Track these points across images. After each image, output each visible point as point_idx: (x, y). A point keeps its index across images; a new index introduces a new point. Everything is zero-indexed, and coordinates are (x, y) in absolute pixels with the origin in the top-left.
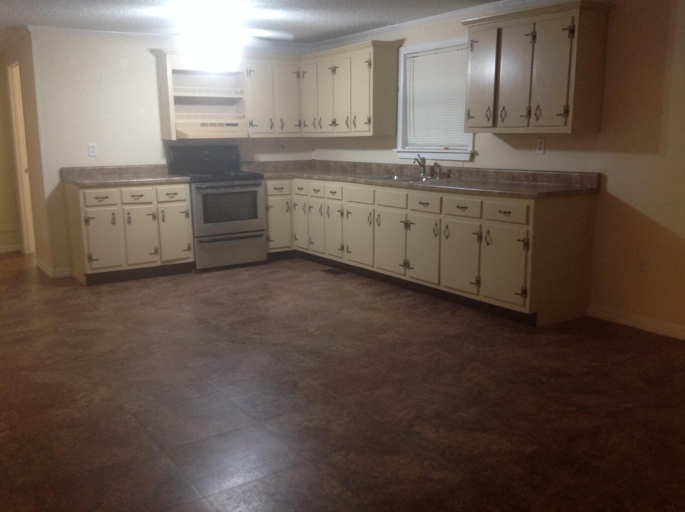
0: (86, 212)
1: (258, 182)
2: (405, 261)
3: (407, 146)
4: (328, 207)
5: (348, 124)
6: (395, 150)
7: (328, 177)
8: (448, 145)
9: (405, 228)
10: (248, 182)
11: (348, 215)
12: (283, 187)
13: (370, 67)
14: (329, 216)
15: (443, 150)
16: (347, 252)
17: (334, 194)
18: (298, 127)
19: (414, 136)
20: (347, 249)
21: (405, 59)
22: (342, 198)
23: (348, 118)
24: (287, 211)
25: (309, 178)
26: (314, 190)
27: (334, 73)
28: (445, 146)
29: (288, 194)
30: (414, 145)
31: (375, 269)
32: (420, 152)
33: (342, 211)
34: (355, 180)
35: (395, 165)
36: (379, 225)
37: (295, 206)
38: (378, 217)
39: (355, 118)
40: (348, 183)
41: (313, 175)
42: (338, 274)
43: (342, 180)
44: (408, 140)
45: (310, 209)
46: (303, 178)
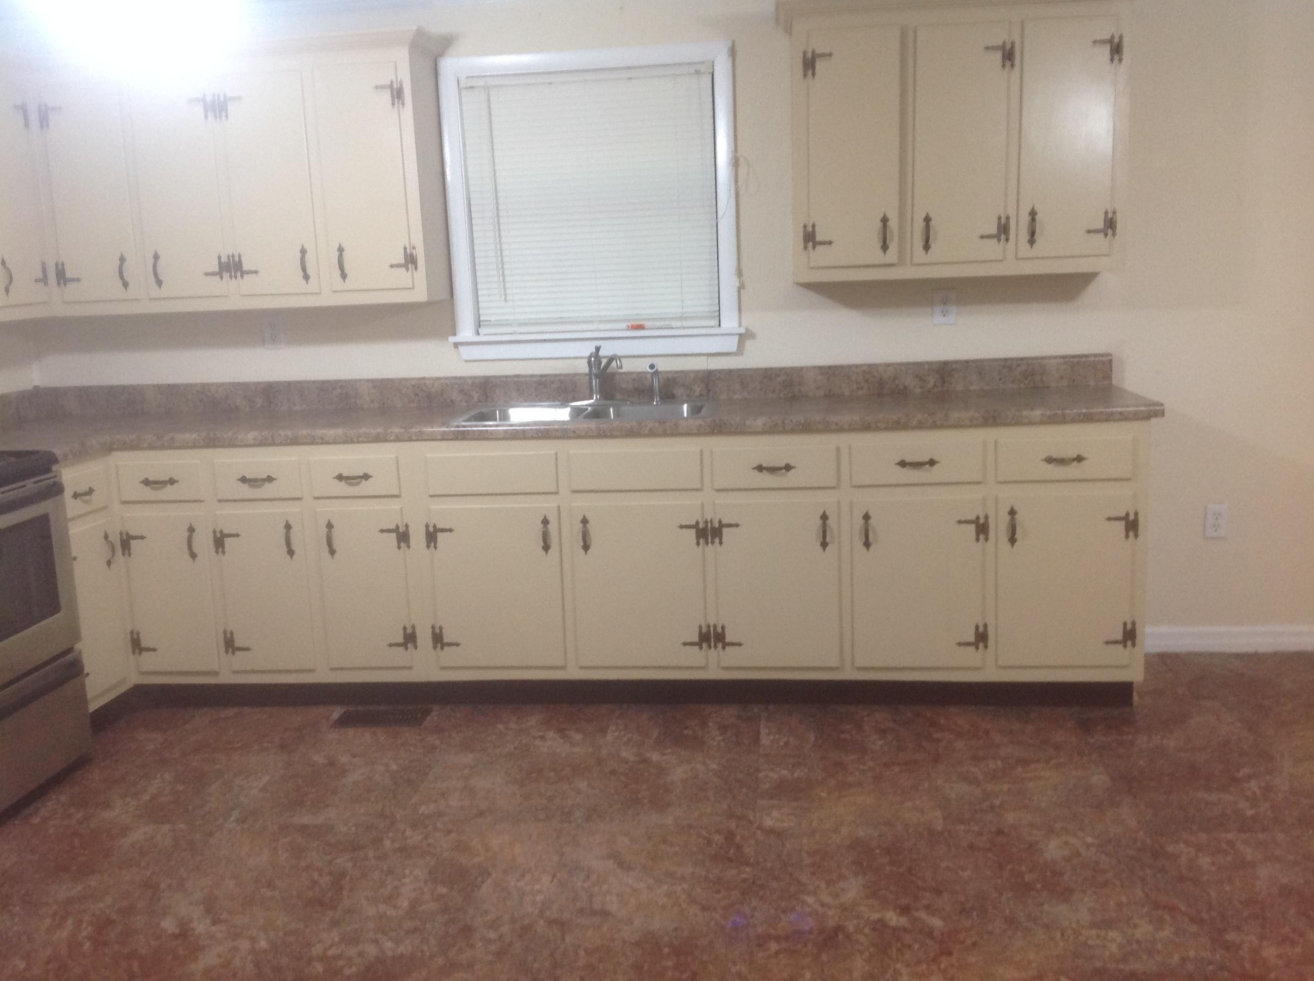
2: (704, 630)
3: (481, 327)
4: (330, 526)
5: (304, 269)
6: (452, 339)
7: (319, 432)
8: (638, 317)
9: (701, 541)
10: (24, 486)
11: (432, 536)
12: (93, 488)
13: (398, 103)
14: (332, 552)
15: (625, 332)
16: (435, 648)
17: (358, 484)
18: (42, 285)
19: (506, 301)
20: (438, 639)
21: (460, 90)
22: (400, 492)
23: (303, 252)
24: (109, 563)
25: (212, 443)
26: (244, 480)
27: (218, 115)
28: (628, 320)
29: (105, 508)
30: (508, 324)
31: (573, 674)
32: (545, 341)
33: (401, 530)
34: (463, 432)
35: (456, 381)
36: (586, 547)
37: (126, 542)
38: (581, 525)
39: (341, 250)
40: (428, 443)
41: (230, 434)
42: (414, 719)
43: (397, 436)
44: (481, 311)
45: (219, 541)
46: (172, 446)
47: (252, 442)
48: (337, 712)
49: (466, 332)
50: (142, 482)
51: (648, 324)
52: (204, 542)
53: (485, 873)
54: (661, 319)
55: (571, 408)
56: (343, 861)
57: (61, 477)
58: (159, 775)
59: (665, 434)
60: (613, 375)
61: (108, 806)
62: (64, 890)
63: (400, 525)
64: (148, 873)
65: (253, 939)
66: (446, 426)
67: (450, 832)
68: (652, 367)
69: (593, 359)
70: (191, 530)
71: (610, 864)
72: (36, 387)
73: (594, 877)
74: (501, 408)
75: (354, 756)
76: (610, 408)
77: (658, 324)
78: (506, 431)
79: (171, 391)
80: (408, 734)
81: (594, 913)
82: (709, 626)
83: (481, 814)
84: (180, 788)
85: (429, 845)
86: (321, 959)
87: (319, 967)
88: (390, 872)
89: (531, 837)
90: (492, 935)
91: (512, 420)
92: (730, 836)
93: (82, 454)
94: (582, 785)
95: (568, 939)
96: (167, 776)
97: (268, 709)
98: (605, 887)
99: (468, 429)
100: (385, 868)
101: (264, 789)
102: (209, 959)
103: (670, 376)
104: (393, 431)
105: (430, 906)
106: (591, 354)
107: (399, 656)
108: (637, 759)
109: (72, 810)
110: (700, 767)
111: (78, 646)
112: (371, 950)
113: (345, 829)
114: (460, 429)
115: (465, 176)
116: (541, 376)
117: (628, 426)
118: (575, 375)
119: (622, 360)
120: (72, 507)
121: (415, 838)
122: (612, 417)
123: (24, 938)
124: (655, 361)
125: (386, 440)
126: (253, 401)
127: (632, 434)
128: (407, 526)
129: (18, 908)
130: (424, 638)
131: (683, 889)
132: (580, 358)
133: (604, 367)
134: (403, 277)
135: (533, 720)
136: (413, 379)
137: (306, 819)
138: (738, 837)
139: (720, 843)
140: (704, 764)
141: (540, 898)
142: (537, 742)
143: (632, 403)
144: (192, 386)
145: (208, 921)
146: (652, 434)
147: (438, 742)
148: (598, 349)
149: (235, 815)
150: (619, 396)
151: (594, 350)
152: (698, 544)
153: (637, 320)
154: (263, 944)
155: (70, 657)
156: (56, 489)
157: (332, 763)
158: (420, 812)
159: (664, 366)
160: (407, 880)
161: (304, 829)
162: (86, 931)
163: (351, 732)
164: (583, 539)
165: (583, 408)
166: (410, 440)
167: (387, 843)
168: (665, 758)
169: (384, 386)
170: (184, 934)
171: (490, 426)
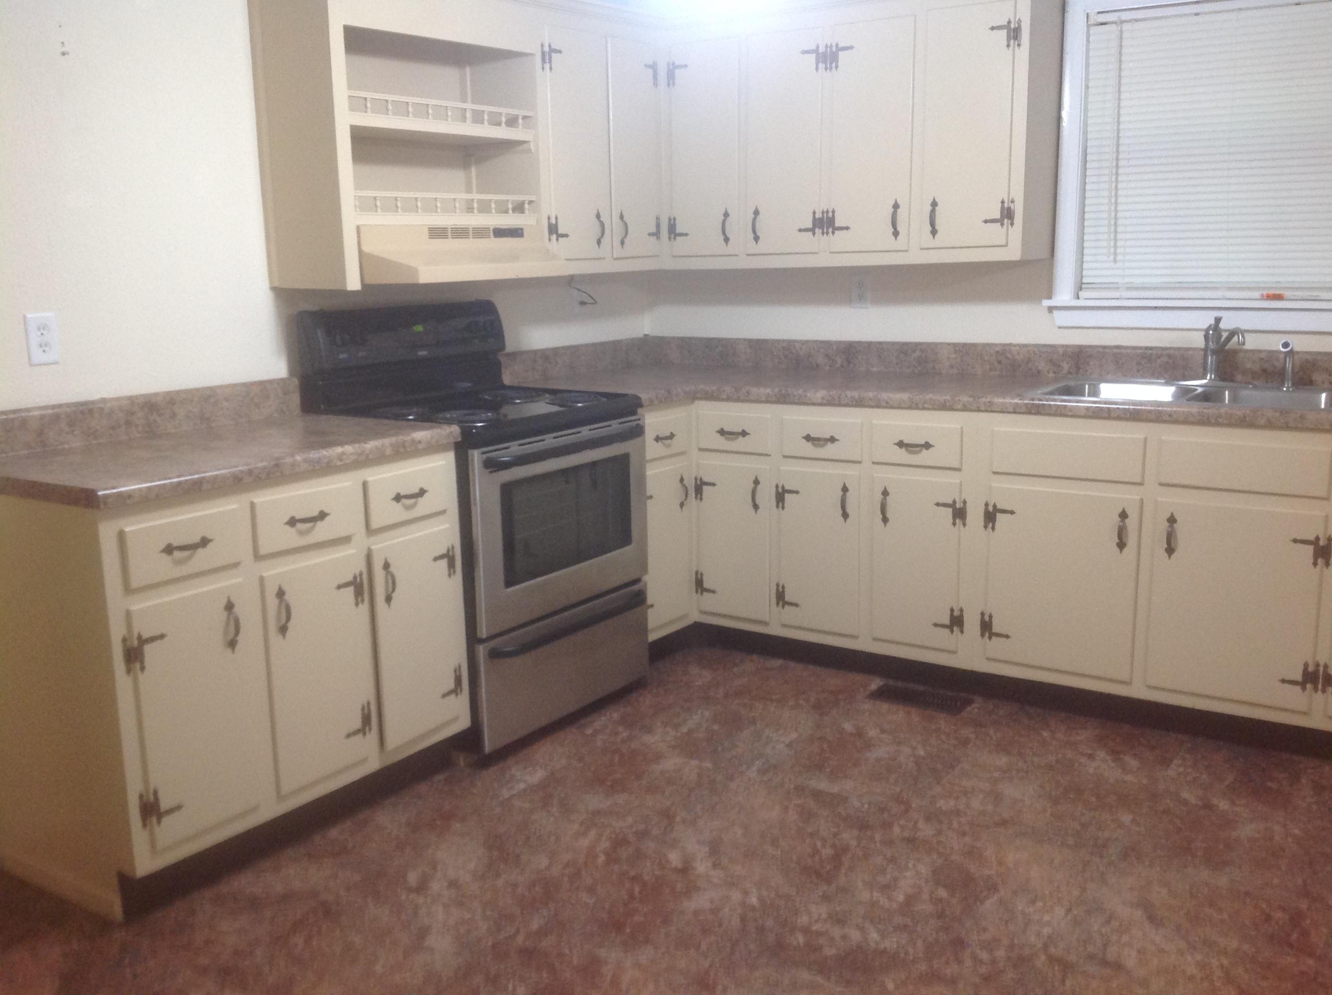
0: (128, 614)
1: (628, 422)
2: (1311, 669)
3: (1083, 290)
4: (885, 493)
5: (894, 225)
6: (1046, 303)
7: (884, 396)
8: (1278, 285)
9: (1320, 561)
10: (609, 426)
11: (990, 517)
12: (674, 433)
13: (1014, 44)
14: (885, 520)
15: (1260, 302)
16: (982, 635)
17: (920, 452)
18: (654, 238)
19: (1115, 261)
20: (986, 626)
21: (1088, 26)
22: (961, 464)
23: (896, 206)
24: (682, 505)
25: (783, 399)
26: (808, 438)
27: (829, 66)
28: (1264, 288)
29: (682, 453)
30: (1114, 287)
31: (1138, 691)
32: (1156, 308)
33: (958, 506)
34: (1038, 406)
35: (1046, 349)
36: (1170, 550)
37: (700, 487)
38: (1167, 524)
39: (934, 204)
40: (996, 415)
41: (800, 391)
42: (953, 707)
43: (964, 406)
44: (1085, 273)
45: (780, 496)
46: (747, 399)
47: (819, 401)
48: (876, 683)
49: (1063, 295)
50: (718, 432)
51: (1287, 294)
52: (766, 496)
53: (993, 888)
54: (1297, 289)
55: (1177, 388)
56: (849, 837)
57: (644, 420)
58: (699, 712)
59: (1286, 427)
60: (1235, 352)
61: (649, 730)
62: (595, 801)
63: (957, 500)
64: (669, 803)
65: (746, 893)
66: (1019, 398)
67: (964, 834)
68: (1286, 345)
69: (1211, 332)
70: (756, 482)
71: (1139, 914)
72: (646, 335)
73: (1115, 924)
74: (1091, 382)
75: (883, 731)
76: (1226, 390)
77: (1300, 294)
78: (1088, 408)
79: (759, 346)
80: (943, 721)
81: (1105, 963)
82: (1318, 665)
83: (1004, 823)
84: (716, 727)
85: (939, 843)
86: (806, 931)
87: (800, 939)
88: (893, 860)
89: (1052, 861)
90: (985, 956)
91: (1101, 396)
92: (1296, 918)
93: (667, 400)
94: (1126, 818)
95: (1068, 983)
96: (707, 714)
97: (811, 667)
98: (1125, 938)
99: (1044, 403)
100: (889, 855)
101: (790, 745)
102: (701, 901)
103: (1309, 358)
104: (961, 399)
105: (925, 907)
106: (1210, 326)
107: (944, 638)
108: (1200, 803)
109: (620, 729)
110: (1277, 829)
111: (646, 578)
112: (855, 936)
113: (857, 804)
114: (1035, 402)
115: (1084, 120)
116: (1147, 348)
117: (1239, 413)
118: (1188, 349)
119: (1245, 334)
120: (652, 449)
121: (926, 830)
122: (1227, 402)
123: (553, 838)
124: (1293, 340)
125: (951, 409)
126: (833, 360)
127: (1245, 423)
128: (965, 502)
129: (555, 809)
130: (972, 623)
131: (1222, 966)
132: (1196, 330)
133: (1225, 340)
134: (996, 233)
135: (1085, 735)
136: (996, 345)
137: (823, 785)
138: (1308, 921)
139: (1281, 922)
140: (1285, 826)
141: (1046, 931)
142: (1083, 760)
143: (1255, 387)
144: (778, 341)
145: (709, 864)
146: (1270, 425)
147: (973, 736)
148: (1218, 320)
149: (758, 764)
150: (1239, 377)
151: (1213, 322)
152: (1315, 564)
153: (1276, 288)
154: (754, 900)
155: (636, 587)
156: (638, 431)
157: (860, 734)
158: (938, 805)
159: (1300, 344)
160: (908, 874)
161: (817, 795)
162: (605, 844)
163: (885, 707)
164: (1167, 539)
165: (1192, 389)
166: (979, 410)
167: (897, 830)
168: (1237, 809)
169: (964, 350)
170: (685, 870)
171: (1071, 402)
